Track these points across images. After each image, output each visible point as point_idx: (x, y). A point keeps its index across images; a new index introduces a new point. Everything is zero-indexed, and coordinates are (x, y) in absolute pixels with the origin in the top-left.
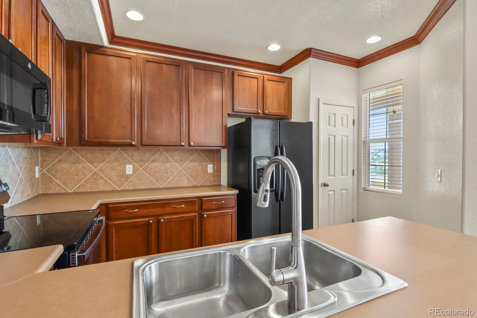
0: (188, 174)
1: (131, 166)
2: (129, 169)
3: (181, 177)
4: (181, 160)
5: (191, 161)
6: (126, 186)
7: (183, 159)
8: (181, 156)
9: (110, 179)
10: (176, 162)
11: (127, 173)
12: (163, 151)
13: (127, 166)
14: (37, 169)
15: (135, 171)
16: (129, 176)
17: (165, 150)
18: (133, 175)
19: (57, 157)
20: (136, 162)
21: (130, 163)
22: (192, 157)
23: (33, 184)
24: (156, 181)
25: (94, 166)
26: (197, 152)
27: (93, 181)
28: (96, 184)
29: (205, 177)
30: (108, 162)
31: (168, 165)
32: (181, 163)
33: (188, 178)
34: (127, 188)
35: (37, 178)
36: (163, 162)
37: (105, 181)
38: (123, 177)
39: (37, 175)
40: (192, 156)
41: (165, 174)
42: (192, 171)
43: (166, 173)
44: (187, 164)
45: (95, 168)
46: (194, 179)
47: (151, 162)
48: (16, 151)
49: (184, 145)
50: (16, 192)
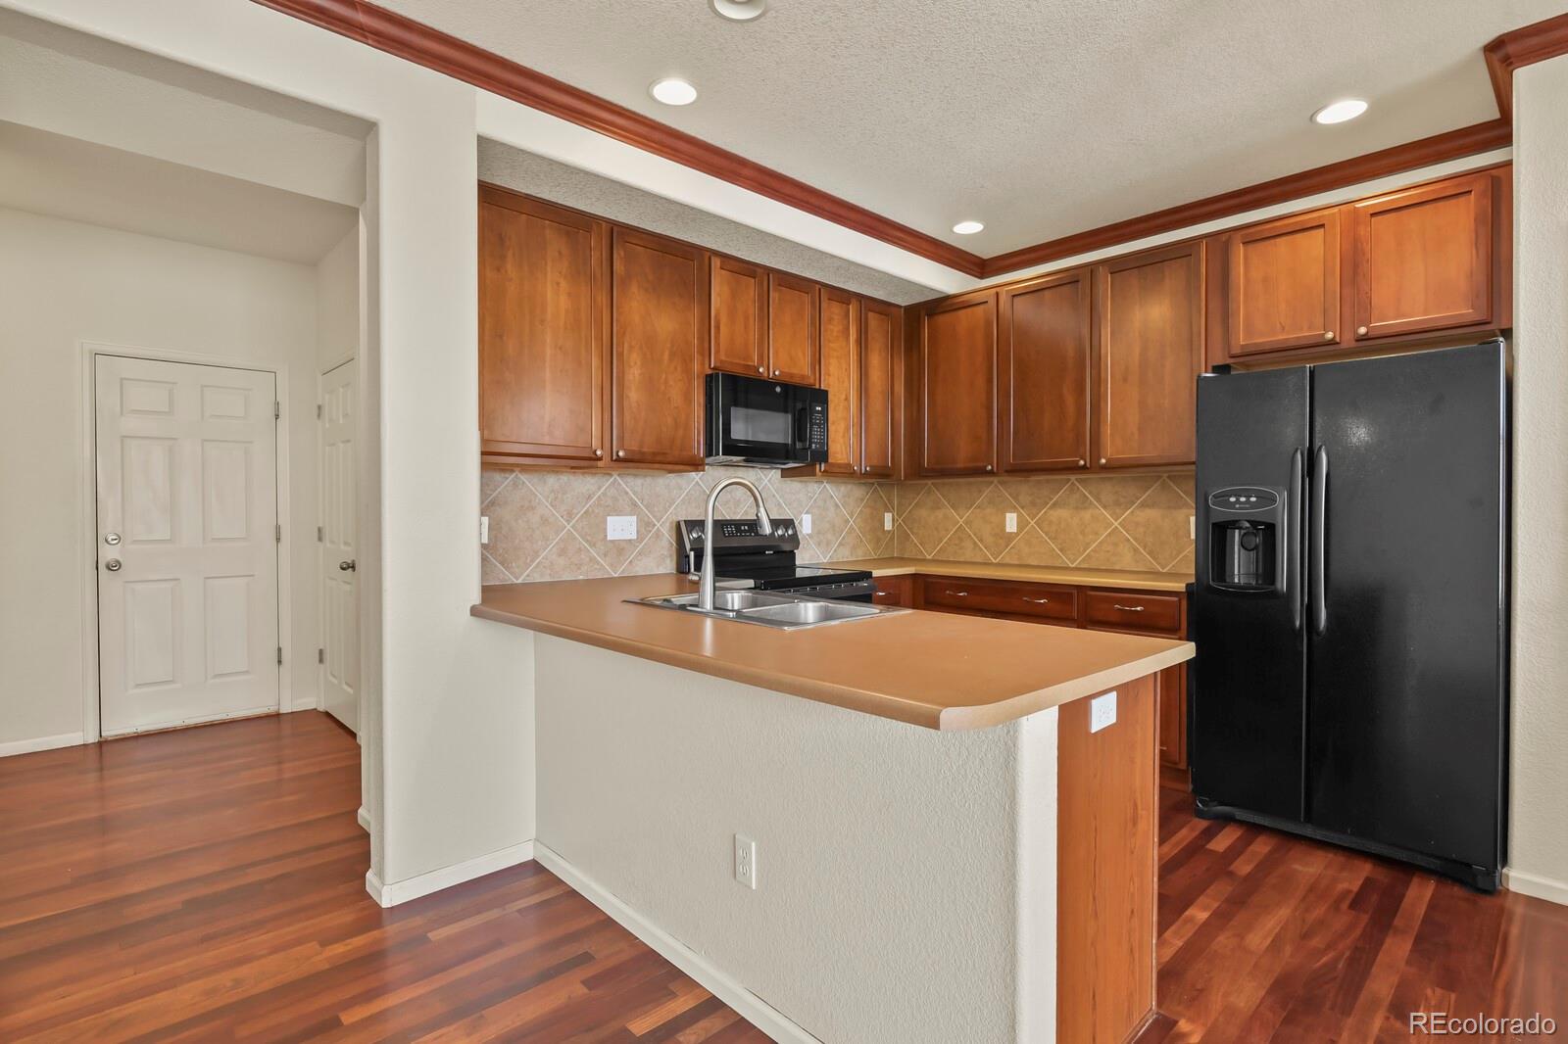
0: (1135, 539)
1: (1015, 515)
2: (1011, 522)
3: (1116, 545)
4: (1117, 503)
5: (1143, 505)
6: (1005, 556)
7: (1122, 500)
8: (1116, 493)
9: (981, 541)
10: (1105, 507)
11: (1008, 530)
12: (1076, 482)
13: (1008, 515)
14: (888, 517)
15: (1021, 525)
16: (1011, 537)
17: (1080, 481)
18: (1017, 534)
19: (914, 499)
20: (1023, 508)
21: (1014, 509)
22: (1147, 494)
23: (878, 540)
24: (1061, 550)
25: (958, 515)
26: (1159, 483)
27: (957, 542)
28: (961, 549)
29: (1184, 551)
30: (978, 507)
31: (1087, 515)
32: (1118, 511)
33: (1136, 550)
34: (1007, 560)
35: (889, 532)
36: (1077, 508)
37: (975, 543)
38: (1001, 538)
39: (888, 526)
40: (1147, 491)
41: (1081, 537)
42: (1145, 532)
43: (1083, 533)
44: (1132, 512)
45: (960, 518)
46: (1150, 553)
47: (1050, 508)
48: (843, 488)
49: (1085, 466)
50: (841, 544)
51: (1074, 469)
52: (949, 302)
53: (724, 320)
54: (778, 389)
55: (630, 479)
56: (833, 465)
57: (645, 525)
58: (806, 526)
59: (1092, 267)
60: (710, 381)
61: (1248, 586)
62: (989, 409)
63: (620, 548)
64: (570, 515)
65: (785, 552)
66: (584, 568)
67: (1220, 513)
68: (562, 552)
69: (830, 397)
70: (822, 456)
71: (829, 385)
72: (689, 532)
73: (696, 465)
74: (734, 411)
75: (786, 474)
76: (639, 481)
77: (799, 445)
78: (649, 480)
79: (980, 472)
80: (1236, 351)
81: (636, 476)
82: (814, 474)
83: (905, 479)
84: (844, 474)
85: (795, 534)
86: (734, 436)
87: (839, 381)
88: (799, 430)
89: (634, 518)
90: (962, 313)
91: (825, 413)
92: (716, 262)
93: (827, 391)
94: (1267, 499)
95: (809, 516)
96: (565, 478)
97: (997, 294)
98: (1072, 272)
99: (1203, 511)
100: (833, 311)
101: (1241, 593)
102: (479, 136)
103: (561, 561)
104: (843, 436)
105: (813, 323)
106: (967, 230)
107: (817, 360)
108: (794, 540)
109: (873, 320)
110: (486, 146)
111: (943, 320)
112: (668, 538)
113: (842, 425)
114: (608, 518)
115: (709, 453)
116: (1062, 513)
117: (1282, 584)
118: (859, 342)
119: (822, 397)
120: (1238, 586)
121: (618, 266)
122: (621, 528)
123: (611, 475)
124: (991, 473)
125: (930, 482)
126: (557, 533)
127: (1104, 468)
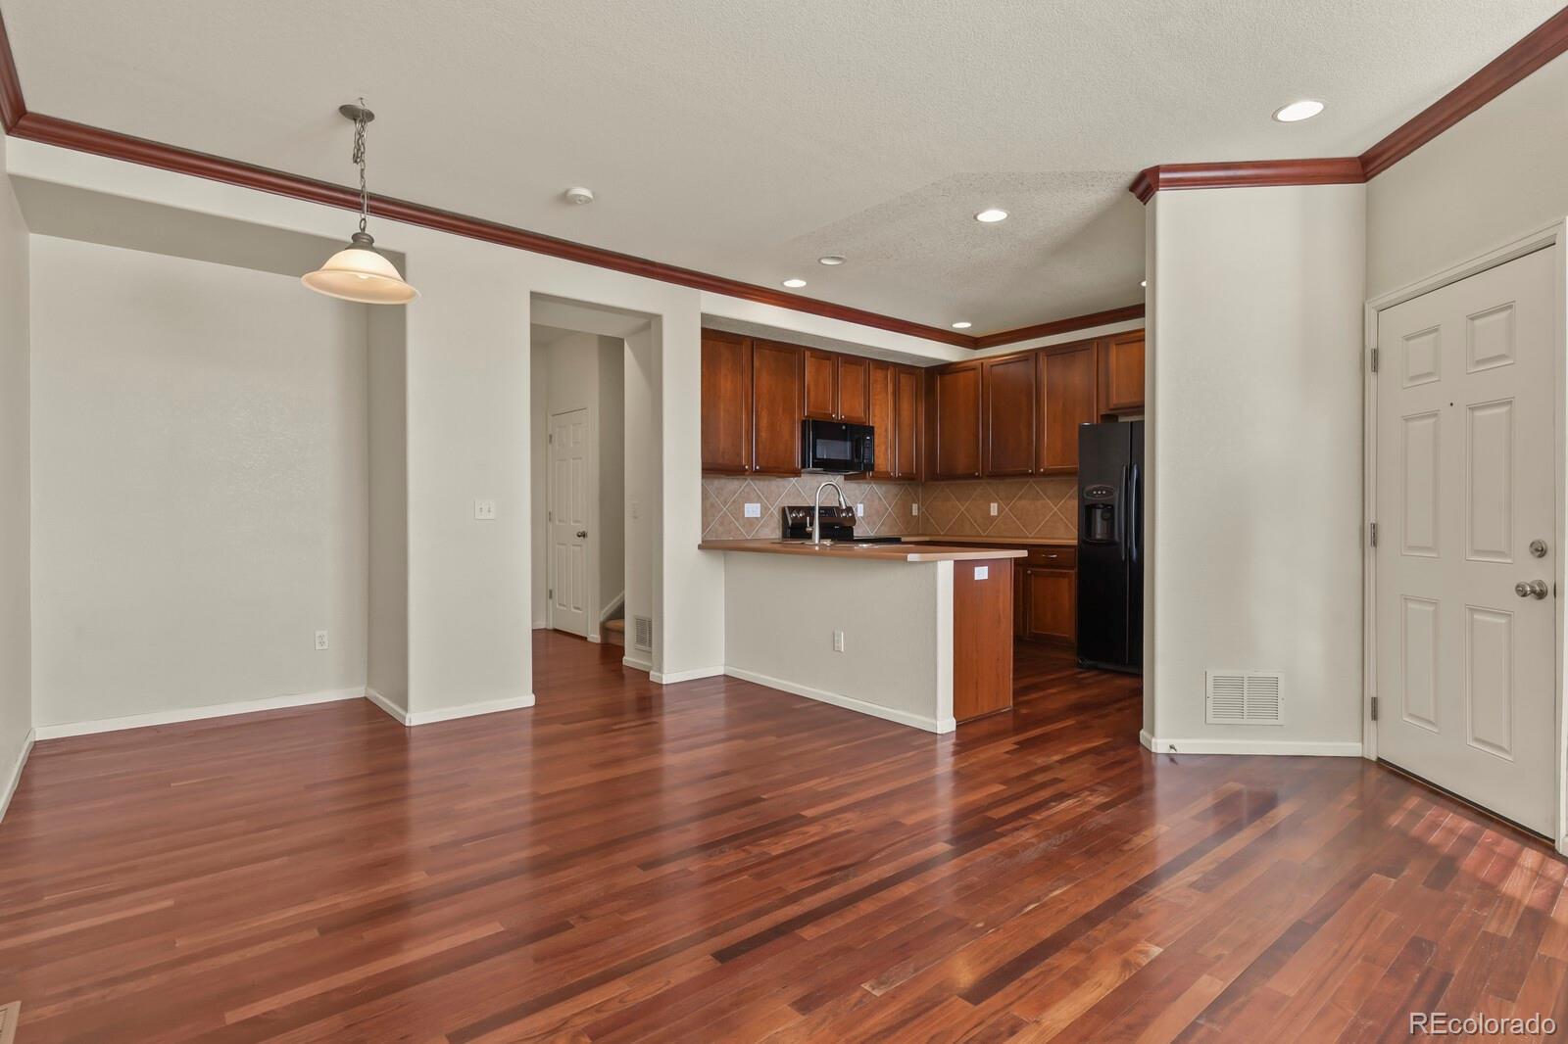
0: (1067, 519)
1: (996, 505)
2: (994, 509)
3: (1056, 522)
4: (1056, 496)
5: (1070, 498)
6: (990, 531)
7: (1059, 494)
9: (976, 522)
11: (992, 514)
12: (1033, 484)
13: (992, 505)
14: (915, 507)
15: (1000, 510)
16: (994, 519)
17: (1035, 482)
18: (997, 517)
19: (933, 494)
20: (1001, 500)
21: (995, 501)
22: (1072, 491)
23: (908, 522)
24: (1023, 526)
25: (961, 504)
27: (961, 523)
30: (974, 499)
31: (1038, 503)
32: (1057, 501)
33: (1067, 525)
34: (992, 534)
35: (915, 516)
36: (1033, 499)
37: (972, 523)
38: (988, 519)
39: (915, 512)
40: (1072, 488)
41: (1035, 518)
42: (1071, 514)
43: (1036, 514)
44: (1064, 502)
45: (962, 507)
47: (1017, 500)
48: (884, 488)
49: (1032, 473)
50: (882, 524)
51: (1026, 475)
52: (953, 366)
53: (812, 388)
54: (844, 427)
55: (757, 482)
56: (878, 472)
57: (765, 509)
58: (860, 511)
59: (1036, 352)
60: (804, 423)
61: (1101, 540)
62: (977, 436)
63: (751, 522)
64: (725, 503)
65: (846, 527)
66: (732, 534)
67: (1090, 500)
68: (722, 524)
69: (876, 430)
70: (871, 467)
71: (874, 422)
72: (791, 513)
73: (796, 473)
74: (818, 441)
75: (847, 478)
76: (761, 483)
77: (855, 460)
78: (767, 483)
79: (972, 476)
80: (1112, 407)
81: (760, 480)
82: (864, 478)
83: (926, 481)
84: (883, 478)
85: (853, 515)
86: (818, 456)
87: (882, 420)
88: (856, 451)
89: (759, 505)
90: (961, 374)
91: (872, 441)
92: (808, 354)
93: (873, 428)
94: (1110, 492)
95: (862, 505)
96: (723, 481)
97: (982, 364)
98: (1026, 354)
99: (1081, 499)
100: (877, 375)
101: (1100, 543)
102: (702, 314)
103: (721, 529)
104: (884, 453)
105: (865, 386)
106: (962, 326)
107: (867, 407)
108: (853, 519)
109: (904, 379)
110: (705, 317)
111: (948, 378)
112: (777, 516)
113: (883, 448)
114: (746, 505)
115: (803, 466)
116: (1024, 503)
117: (1116, 538)
118: (894, 393)
119: (871, 430)
120: (1098, 540)
121: (756, 363)
122: (752, 510)
123: (746, 479)
124: (978, 477)
125: (943, 483)
126: (719, 512)
127: (1044, 475)
